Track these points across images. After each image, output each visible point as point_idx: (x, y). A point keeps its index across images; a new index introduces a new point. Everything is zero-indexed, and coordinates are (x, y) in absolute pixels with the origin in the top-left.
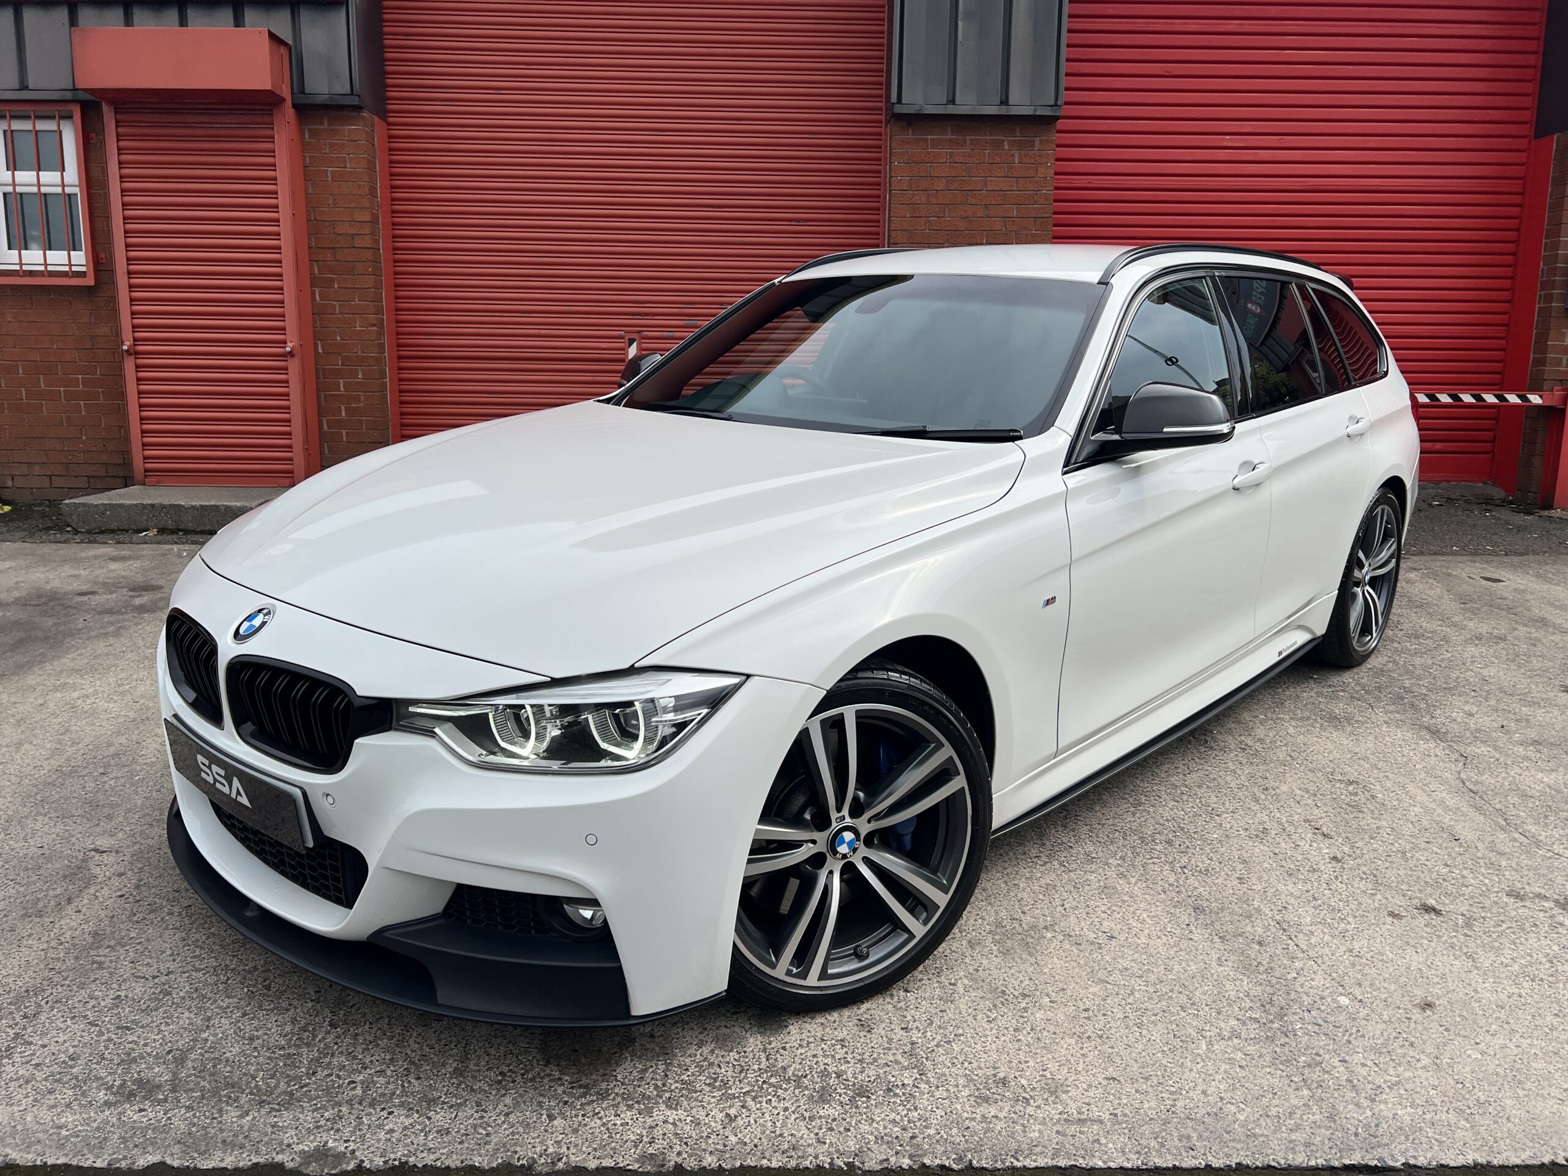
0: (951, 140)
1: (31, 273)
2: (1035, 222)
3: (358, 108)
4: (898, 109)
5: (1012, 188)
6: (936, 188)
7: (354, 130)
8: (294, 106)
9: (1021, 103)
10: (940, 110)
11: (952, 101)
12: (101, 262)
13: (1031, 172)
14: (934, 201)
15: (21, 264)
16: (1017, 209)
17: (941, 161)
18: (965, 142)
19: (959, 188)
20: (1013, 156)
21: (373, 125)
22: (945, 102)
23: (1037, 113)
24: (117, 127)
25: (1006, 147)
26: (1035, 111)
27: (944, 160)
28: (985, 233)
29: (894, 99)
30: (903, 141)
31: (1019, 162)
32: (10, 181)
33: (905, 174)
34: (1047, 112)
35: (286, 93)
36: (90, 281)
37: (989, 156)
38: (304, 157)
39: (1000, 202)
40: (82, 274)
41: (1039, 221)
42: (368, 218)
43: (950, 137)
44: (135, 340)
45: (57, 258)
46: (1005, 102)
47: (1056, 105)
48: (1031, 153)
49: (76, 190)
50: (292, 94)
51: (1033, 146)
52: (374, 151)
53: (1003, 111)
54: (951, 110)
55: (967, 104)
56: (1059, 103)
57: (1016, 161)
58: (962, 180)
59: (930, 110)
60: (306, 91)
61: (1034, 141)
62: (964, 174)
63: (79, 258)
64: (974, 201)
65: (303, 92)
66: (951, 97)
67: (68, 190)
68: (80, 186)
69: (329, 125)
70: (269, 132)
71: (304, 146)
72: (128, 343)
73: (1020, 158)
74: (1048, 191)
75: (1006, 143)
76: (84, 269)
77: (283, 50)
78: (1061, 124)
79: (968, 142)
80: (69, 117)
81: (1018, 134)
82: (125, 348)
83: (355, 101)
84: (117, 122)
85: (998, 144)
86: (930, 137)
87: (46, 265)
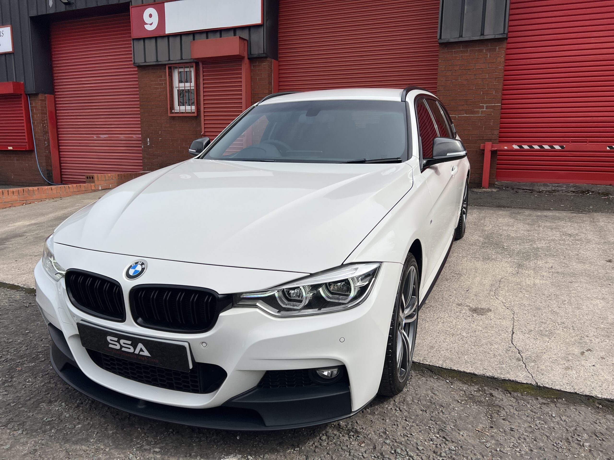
0: (462, 51)
1: (183, 113)
2: (495, 80)
3: (266, 57)
4: (441, 41)
5: (486, 67)
6: (455, 69)
7: (265, 65)
8: (248, 59)
9: (489, 34)
10: (457, 40)
11: (461, 36)
12: (198, 109)
13: (494, 60)
14: (454, 74)
15: (180, 110)
16: (488, 75)
17: (457, 59)
18: (467, 51)
19: (464, 69)
20: (487, 55)
21: (271, 62)
22: (458, 37)
23: (496, 37)
24: (203, 69)
25: (484, 51)
26: (495, 37)
27: (459, 59)
28: (474, 85)
29: (438, 37)
30: (443, 53)
31: (490, 57)
32: (178, 86)
33: (443, 65)
34: (500, 36)
35: (246, 55)
36: (195, 115)
37: (477, 55)
38: (251, 74)
39: (481, 73)
40: (194, 113)
41: (498, 79)
42: (267, 92)
43: (462, 49)
44: (205, 132)
45: (188, 108)
46: (482, 34)
47: (504, 33)
48: (495, 53)
49: (193, 88)
50: (248, 55)
51: (496, 50)
52: (272, 70)
53: (482, 38)
54: (461, 39)
55: (467, 37)
56: (506, 32)
57: (488, 57)
58: (466, 66)
59: (452, 40)
60: (252, 54)
61: (496, 48)
62: (467, 63)
63: (193, 108)
64: (470, 73)
65: (251, 54)
66: (461, 35)
67: (192, 88)
68: (194, 87)
69: (258, 63)
70: (240, 67)
71: (251, 70)
72: (203, 132)
73: (490, 55)
74: (501, 67)
75: (484, 50)
76: (194, 111)
77: (246, 42)
78: (510, 40)
79: (469, 51)
80: (193, 67)
81: (489, 46)
82: (202, 134)
83: (264, 55)
84: (203, 67)
85: (481, 51)
86: (453, 50)
87: (186, 110)
